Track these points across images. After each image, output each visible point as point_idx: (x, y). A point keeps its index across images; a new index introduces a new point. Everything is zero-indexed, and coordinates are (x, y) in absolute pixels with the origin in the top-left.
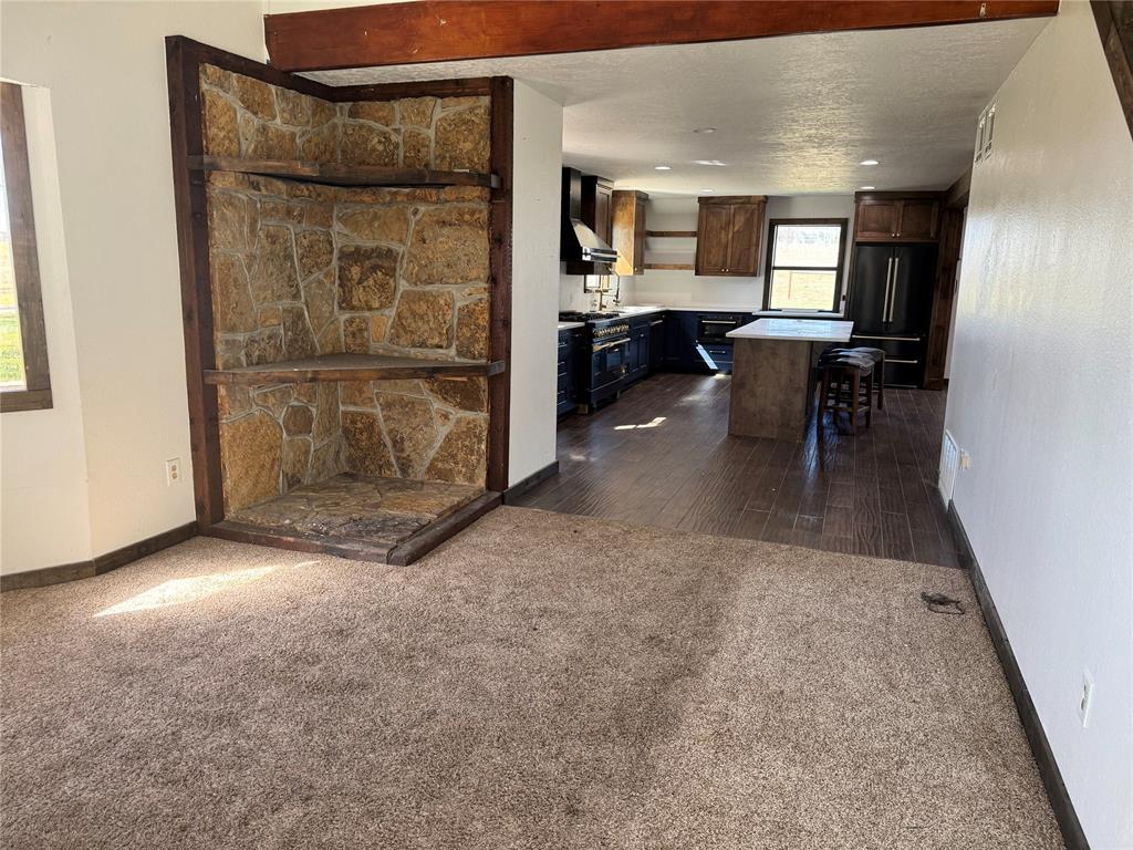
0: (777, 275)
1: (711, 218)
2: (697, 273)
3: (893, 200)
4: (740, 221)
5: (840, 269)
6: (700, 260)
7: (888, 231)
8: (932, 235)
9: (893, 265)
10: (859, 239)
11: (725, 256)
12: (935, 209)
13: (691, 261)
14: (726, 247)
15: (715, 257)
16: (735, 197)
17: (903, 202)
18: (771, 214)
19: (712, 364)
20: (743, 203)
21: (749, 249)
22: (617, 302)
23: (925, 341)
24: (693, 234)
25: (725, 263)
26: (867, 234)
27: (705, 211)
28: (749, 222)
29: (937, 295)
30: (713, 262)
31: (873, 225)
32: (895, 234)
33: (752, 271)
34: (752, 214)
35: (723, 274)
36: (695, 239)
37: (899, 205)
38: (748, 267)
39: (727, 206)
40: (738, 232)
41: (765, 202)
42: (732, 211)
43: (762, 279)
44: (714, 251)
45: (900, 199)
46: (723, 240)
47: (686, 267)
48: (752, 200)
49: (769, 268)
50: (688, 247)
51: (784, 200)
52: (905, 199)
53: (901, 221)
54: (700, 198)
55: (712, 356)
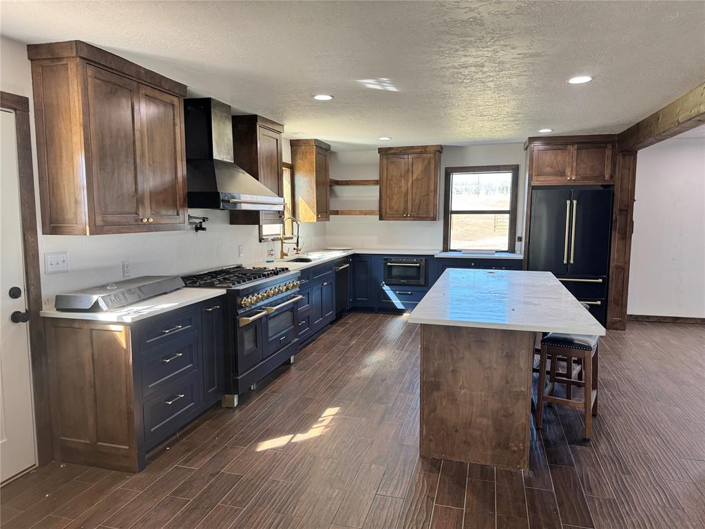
0: (455, 218)
1: (391, 168)
2: (381, 218)
3: (567, 144)
4: (418, 169)
5: (513, 213)
6: (383, 206)
7: (563, 174)
8: (607, 176)
9: (572, 208)
10: (534, 183)
11: (406, 202)
12: (608, 152)
13: (376, 207)
14: (407, 194)
15: (397, 203)
16: (412, 148)
17: (576, 146)
18: (446, 162)
19: (398, 304)
20: (421, 153)
21: (428, 195)
22: (297, 250)
23: (606, 281)
24: (376, 183)
25: (406, 208)
26: (542, 178)
27: (385, 161)
28: (426, 169)
29: (616, 236)
30: (395, 208)
31: (548, 169)
32: (571, 177)
33: (432, 215)
34: (429, 163)
35: (405, 218)
36: (377, 187)
37: (572, 149)
38: (428, 212)
39: (406, 156)
40: (417, 179)
41: (440, 152)
42: (410, 160)
43: (441, 223)
44: (395, 197)
45: (573, 144)
46: (404, 189)
47: (371, 213)
48: (428, 150)
49: (448, 213)
50: (372, 194)
51: (458, 149)
52: (578, 143)
53: (575, 164)
54: (381, 150)
55: (400, 296)
